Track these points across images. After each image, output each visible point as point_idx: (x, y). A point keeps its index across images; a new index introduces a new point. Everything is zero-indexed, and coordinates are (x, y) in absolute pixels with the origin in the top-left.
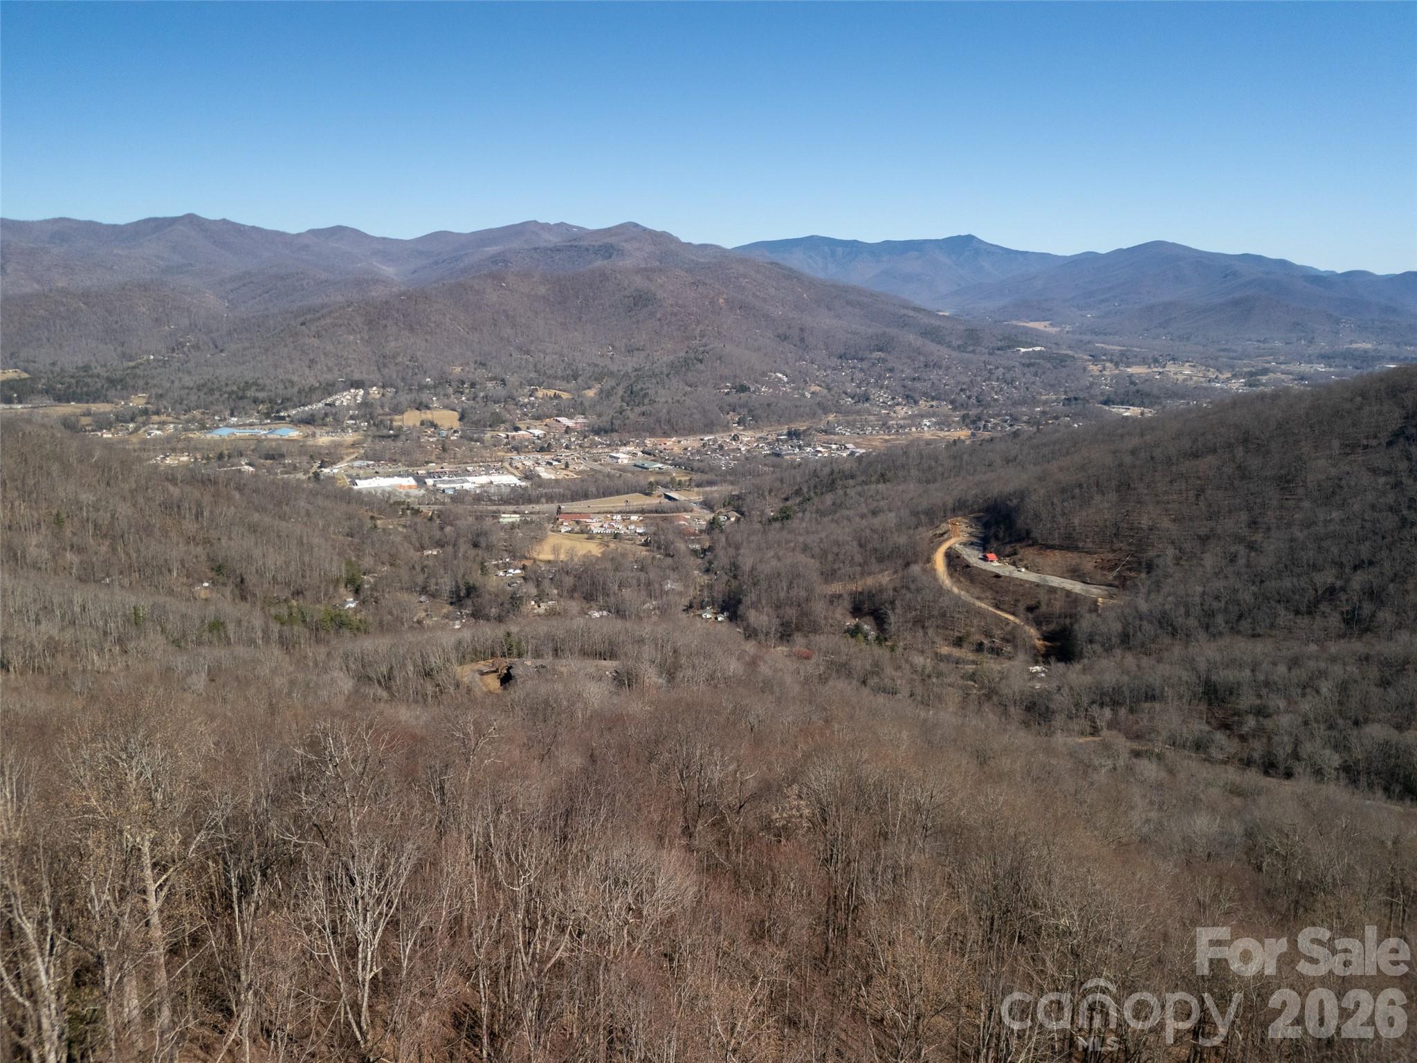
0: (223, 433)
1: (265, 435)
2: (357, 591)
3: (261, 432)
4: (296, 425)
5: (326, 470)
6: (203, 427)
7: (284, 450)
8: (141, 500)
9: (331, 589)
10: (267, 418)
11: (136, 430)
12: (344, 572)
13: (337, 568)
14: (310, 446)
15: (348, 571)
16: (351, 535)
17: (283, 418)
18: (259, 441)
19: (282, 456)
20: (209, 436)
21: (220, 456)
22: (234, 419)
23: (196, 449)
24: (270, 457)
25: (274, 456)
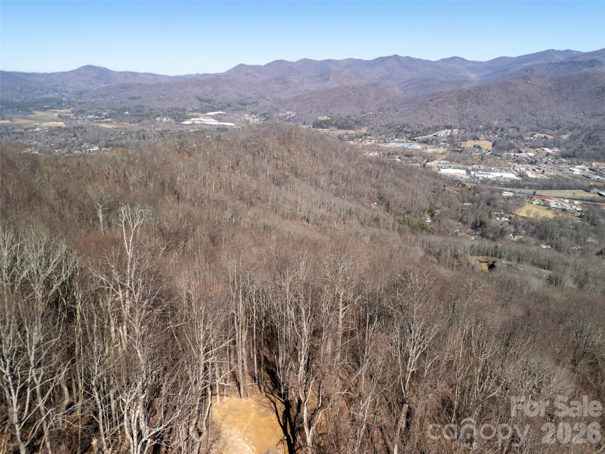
0: (392, 144)
2: (432, 216)
3: (406, 145)
4: (420, 143)
5: (429, 163)
6: (385, 142)
7: (414, 153)
8: (359, 168)
9: (422, 213)
10: (409, 140)
11: (362, 141)
12: (428, 206)
13: (426, 205)
14: (424, 153)
15: (430, 207)
16: (434, 192)
17: (415, 140)
18: (405, 149)
19: (412, 156)
20: (386, 146)
21: (389, 154)
22: (397, 139)
23: (381, 150)
24: (407, 156)
25: (409, 155)
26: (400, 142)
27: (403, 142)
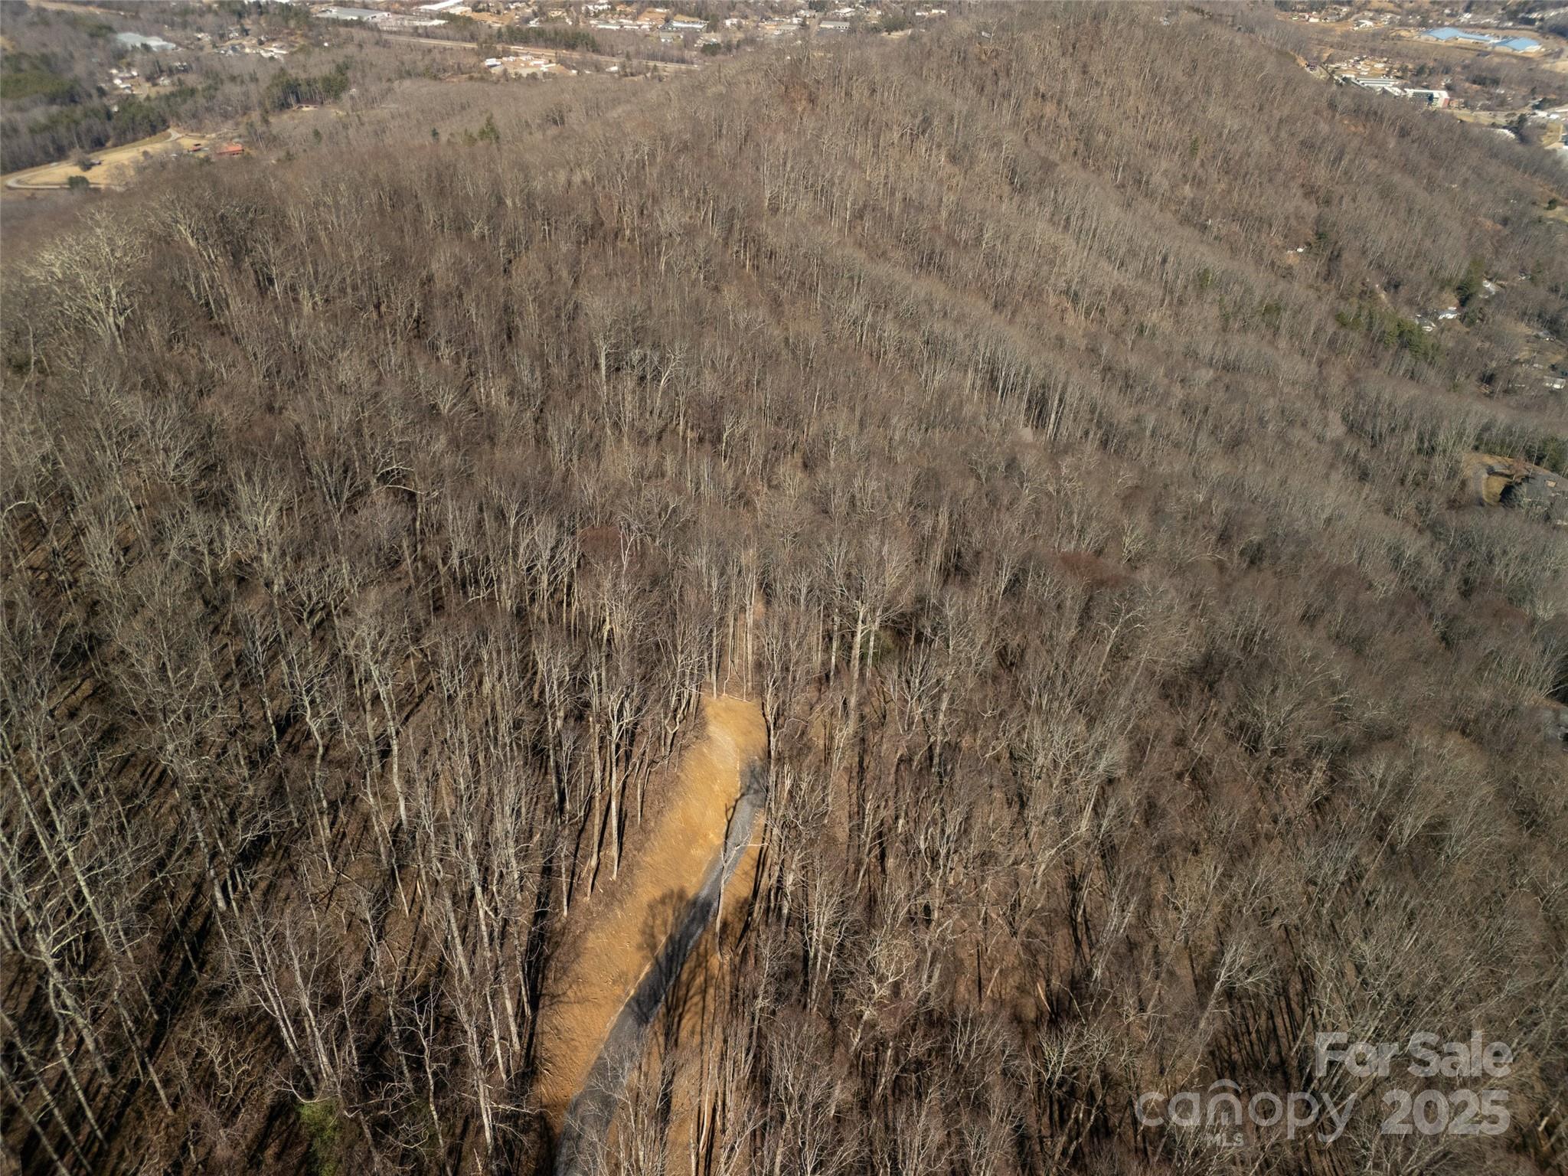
0: (1444, 35)
1: (1494, 45)
3: (1491, 40)
4: (1543, 35)
5: (1541, 114)
6: (1423, 24)
7: (1502, 75)
9: (1434, 291)
10: (1510, 19)
11: (1348, 16)
12: (1463, 272)
13: (1456, 267)
14: (1544, 71)
15: (1469, 272)
16: (1505, 221)
17: (1531, 22)
18: (1482, 53)
19: (1496, 82)
20: (1424, 37)
21: (1420, 71)
22: (1468, 16)
23: (1399, 54)
24: (1479, 80)
25: (1486, 80)
26: (1476, 26)
27: (1484, 27)
